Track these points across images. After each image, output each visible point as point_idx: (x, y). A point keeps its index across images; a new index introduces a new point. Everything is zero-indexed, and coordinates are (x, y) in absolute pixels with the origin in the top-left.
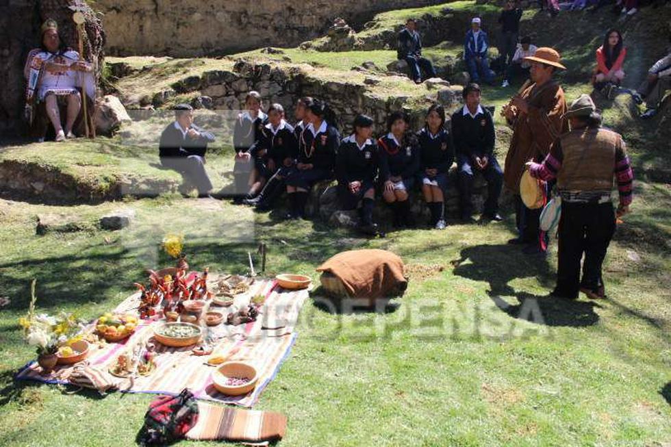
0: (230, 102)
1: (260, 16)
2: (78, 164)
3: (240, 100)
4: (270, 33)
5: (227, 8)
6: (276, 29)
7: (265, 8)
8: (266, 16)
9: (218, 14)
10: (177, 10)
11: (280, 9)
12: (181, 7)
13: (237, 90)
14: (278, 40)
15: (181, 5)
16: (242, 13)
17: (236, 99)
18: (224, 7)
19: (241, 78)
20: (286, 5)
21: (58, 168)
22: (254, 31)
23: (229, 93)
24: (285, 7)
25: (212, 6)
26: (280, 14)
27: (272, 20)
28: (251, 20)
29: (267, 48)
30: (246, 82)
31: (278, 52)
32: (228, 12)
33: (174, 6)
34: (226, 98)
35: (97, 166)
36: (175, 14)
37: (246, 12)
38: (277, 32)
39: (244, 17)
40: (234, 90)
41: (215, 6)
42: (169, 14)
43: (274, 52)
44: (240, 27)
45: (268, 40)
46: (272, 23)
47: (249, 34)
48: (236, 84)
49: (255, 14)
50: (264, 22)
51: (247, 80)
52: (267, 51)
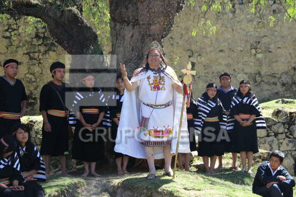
0: (270, 141)
1: (270, 75)
2: (185, 189)
3: (278, 140)
4: (279, 88)
5: (246, 71)
6: (283, 85)
7: (275, 69)
8: (275, 75)
9: (239, 75)
10: (209, 74)
11: (286, 69)
12: (212, 72)
13: (276, 132)
14: (285, 93)
15: (212, 71)
16: (256, 74)
17: (275, 139)
18: (243, 70)
19: (279, 122)
20: (291, 65)
21: (171, 192)
22: (266, 87)
23: (270, 134)
24: (290, 68)
25: (234, 70)
26: (286, 73)
27: (281, 78)
28: (263, 79)
29: (280, 99)
30: (283, 126)
31: (290, 102)
32: (246, 74)
33: (206, 71)
34: (267, 138)
35: (199, 190)
36: (207, 77)
37: (259, 73)
38: (284, 87)
39: (259, 77)
40: (273, 132)
41: (236, 69)
42: (203, 78)
43: (287, 102)
44: (256, 84)
45: (277, 93)
46: (280, 80)
47: (262, 90)
48: (275, 128)
49: (267, 74)
50: (273, 80)
51: (284, 124)
52: (281, 102)
